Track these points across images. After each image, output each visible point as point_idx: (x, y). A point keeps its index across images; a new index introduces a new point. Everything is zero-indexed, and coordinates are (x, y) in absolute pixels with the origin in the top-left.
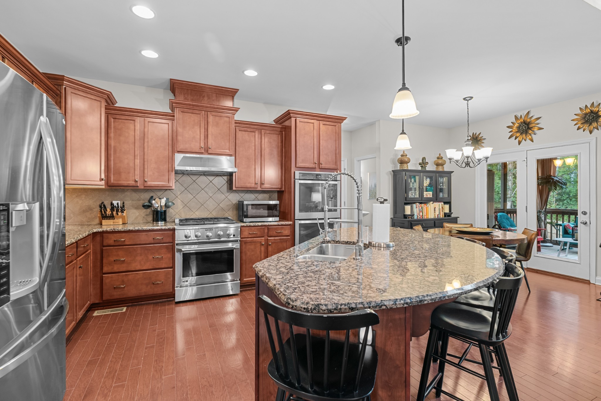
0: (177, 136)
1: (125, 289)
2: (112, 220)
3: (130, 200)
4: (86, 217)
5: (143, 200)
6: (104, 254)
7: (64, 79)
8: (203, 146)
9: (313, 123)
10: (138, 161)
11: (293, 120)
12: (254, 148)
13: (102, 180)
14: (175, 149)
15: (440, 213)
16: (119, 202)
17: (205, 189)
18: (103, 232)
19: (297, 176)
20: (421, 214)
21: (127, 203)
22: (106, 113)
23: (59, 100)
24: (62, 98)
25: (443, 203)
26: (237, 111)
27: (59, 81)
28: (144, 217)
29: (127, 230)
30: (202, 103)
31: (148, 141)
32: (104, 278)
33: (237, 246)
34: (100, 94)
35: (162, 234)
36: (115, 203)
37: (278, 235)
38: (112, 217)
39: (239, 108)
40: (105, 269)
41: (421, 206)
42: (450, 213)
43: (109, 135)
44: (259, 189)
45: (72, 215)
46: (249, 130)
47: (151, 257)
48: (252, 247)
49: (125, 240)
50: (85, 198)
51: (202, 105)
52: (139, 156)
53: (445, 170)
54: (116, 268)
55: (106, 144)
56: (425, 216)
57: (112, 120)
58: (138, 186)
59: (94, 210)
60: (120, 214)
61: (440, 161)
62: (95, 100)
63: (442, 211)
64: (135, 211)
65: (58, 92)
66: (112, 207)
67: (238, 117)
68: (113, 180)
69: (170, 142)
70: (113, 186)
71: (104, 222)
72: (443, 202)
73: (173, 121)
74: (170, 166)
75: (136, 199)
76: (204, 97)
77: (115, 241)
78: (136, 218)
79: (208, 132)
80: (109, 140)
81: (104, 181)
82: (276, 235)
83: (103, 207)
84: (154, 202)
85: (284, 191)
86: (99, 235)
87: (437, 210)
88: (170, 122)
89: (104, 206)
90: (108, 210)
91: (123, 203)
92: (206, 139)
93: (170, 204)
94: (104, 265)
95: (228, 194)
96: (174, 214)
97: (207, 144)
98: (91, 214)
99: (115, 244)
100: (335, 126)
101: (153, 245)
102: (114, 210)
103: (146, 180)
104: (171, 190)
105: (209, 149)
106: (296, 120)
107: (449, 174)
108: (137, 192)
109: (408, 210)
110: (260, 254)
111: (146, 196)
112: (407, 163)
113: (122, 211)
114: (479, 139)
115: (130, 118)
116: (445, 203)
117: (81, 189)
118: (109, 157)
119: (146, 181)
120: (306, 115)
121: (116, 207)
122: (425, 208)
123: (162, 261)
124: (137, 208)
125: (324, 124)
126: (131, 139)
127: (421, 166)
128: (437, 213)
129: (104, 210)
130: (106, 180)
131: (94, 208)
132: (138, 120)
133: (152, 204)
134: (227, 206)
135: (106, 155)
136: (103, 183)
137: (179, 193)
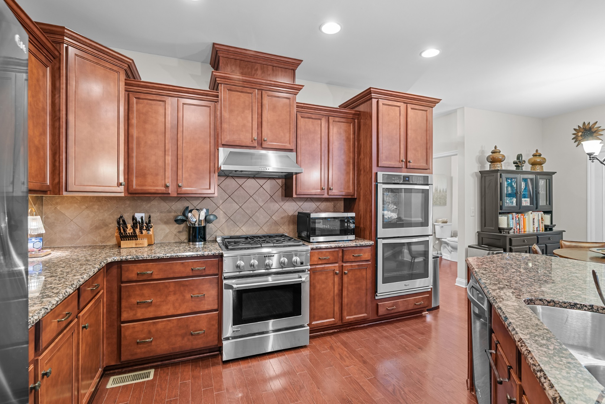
0: (221, 123)
1: (153, 343)
2: (134, 241)
3: (158, 212)
4: (100, 236)
5: (175, 212)
6: (122, 293)
7: (64, 32)
8: (256, 138)
9: (399, 107)
10: (169, 159)
11: (374, 101)
12: (319, 140)
13: (121, 184)
14: (220, 142)
15: (539, 225)
16: (143, 215)
17: (254, 196)
18: (121, 262)
19: (380, 179)
20: (518, 227)
21: (155, 216)
22: (126, 91)
23: (57, 66)
24: (61, 62)
25: (542, 213)
26: (299, 89)
27: (57, 36)
28: (175, 235)
29: (155, 258)
30: (255, 78)
31: (183, 131)
32: (122, 329)
33: (305, 278)
34: (117, 61)
35: (204, 262)
36: (138, 216)
37: (356, 260)
38: (134, 237)
39: (303, 86)
40: (125, 316)
41: (517, 217)
42: (552, 225)
43: (130, 121)
44: (326, 196)
45: (81, 234)
46: (313, 116)
47: (188, 296)
48: (323, 277)
49: (152, 273)
50: (98, 209)
51: (255, 80)
52: (171, 151)
53: (544, 170)
54: (140, 313)
55: (126, 134)
56: (522, 229)
57: (135, 100)
58: (169, 194)
59: (110, 226)
60: (144, 232)
61: (538, 159)
62: (110, 69)
63: (542, 223)
64: (164, 226)
65: (57, 53)
66: (134, 224)
67: (301, 98)
68: (136, 185)
69: (212, 132)
70: (136, 194)
71: (124, 244)
72: (543, 211)
73: (216, 103)
74: (212, 164)
75: (165, 210)
76: (257, 70)
77: (138, 274)
78: (166, 236)
79: (262, 119)
80: (130, 128)
81: (123, 187)
82: (353, 260)
83: (121, 223)
84: (190, 215)
85: (356, 198)
86: (116, 266)
87: (536, 221)
88: (212, 104)
89: (124, 221)
90: (129, 226)
91: (150, 217)
92: (260, 129)
93: (212, 217)
94: (122, 310)
95: (283, 203)
96: (214, 230)
97: (260, 135)
98: (106, 231)
99: (138, 279)
100: (426, 111)
101: (191, 279)
102: (137, 227)
103: (180, 184)
104: (211, 198)
105: (263, 142)
106: (378, 102)
107: (549, 175)
108: (167, 201)
109: (503, 221)
110: (333, 287)
111: (180, 206)
112: (501, 161)
113: (148, 229)
114: (593, 130)
115: (159, 98)
116: (545, 212)
117: (94, 197)
118: (130, 152)
119: (180, 187)
120: (391, 95)
121: (139, 223)
122: (522, 220)
123: (203, 302)
124: (166, 223)
125: (412, 109)
126: (161, 127)
127: (515, 166)
128: (536, 225)
129: (123, 228)
130: (126, 184)
131: (110, 224)
132: (169, 100)
133: (187, 217)
134: (282, 218)
135: (126, 150)
136: (122, 188)
137: (221, 202)
